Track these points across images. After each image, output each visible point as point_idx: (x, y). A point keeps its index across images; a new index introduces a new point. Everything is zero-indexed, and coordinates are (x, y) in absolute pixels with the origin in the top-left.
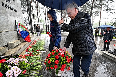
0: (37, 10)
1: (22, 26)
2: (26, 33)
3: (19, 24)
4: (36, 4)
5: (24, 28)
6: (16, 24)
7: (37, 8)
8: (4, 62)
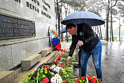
0: (66, 14)
1: (54, 33)
2: (57, 40)
3: (52, 31)
4: (66, 9)
5: (56, 35)
6: (49, 31)
7: (66, 12)
8: (48, 68)
